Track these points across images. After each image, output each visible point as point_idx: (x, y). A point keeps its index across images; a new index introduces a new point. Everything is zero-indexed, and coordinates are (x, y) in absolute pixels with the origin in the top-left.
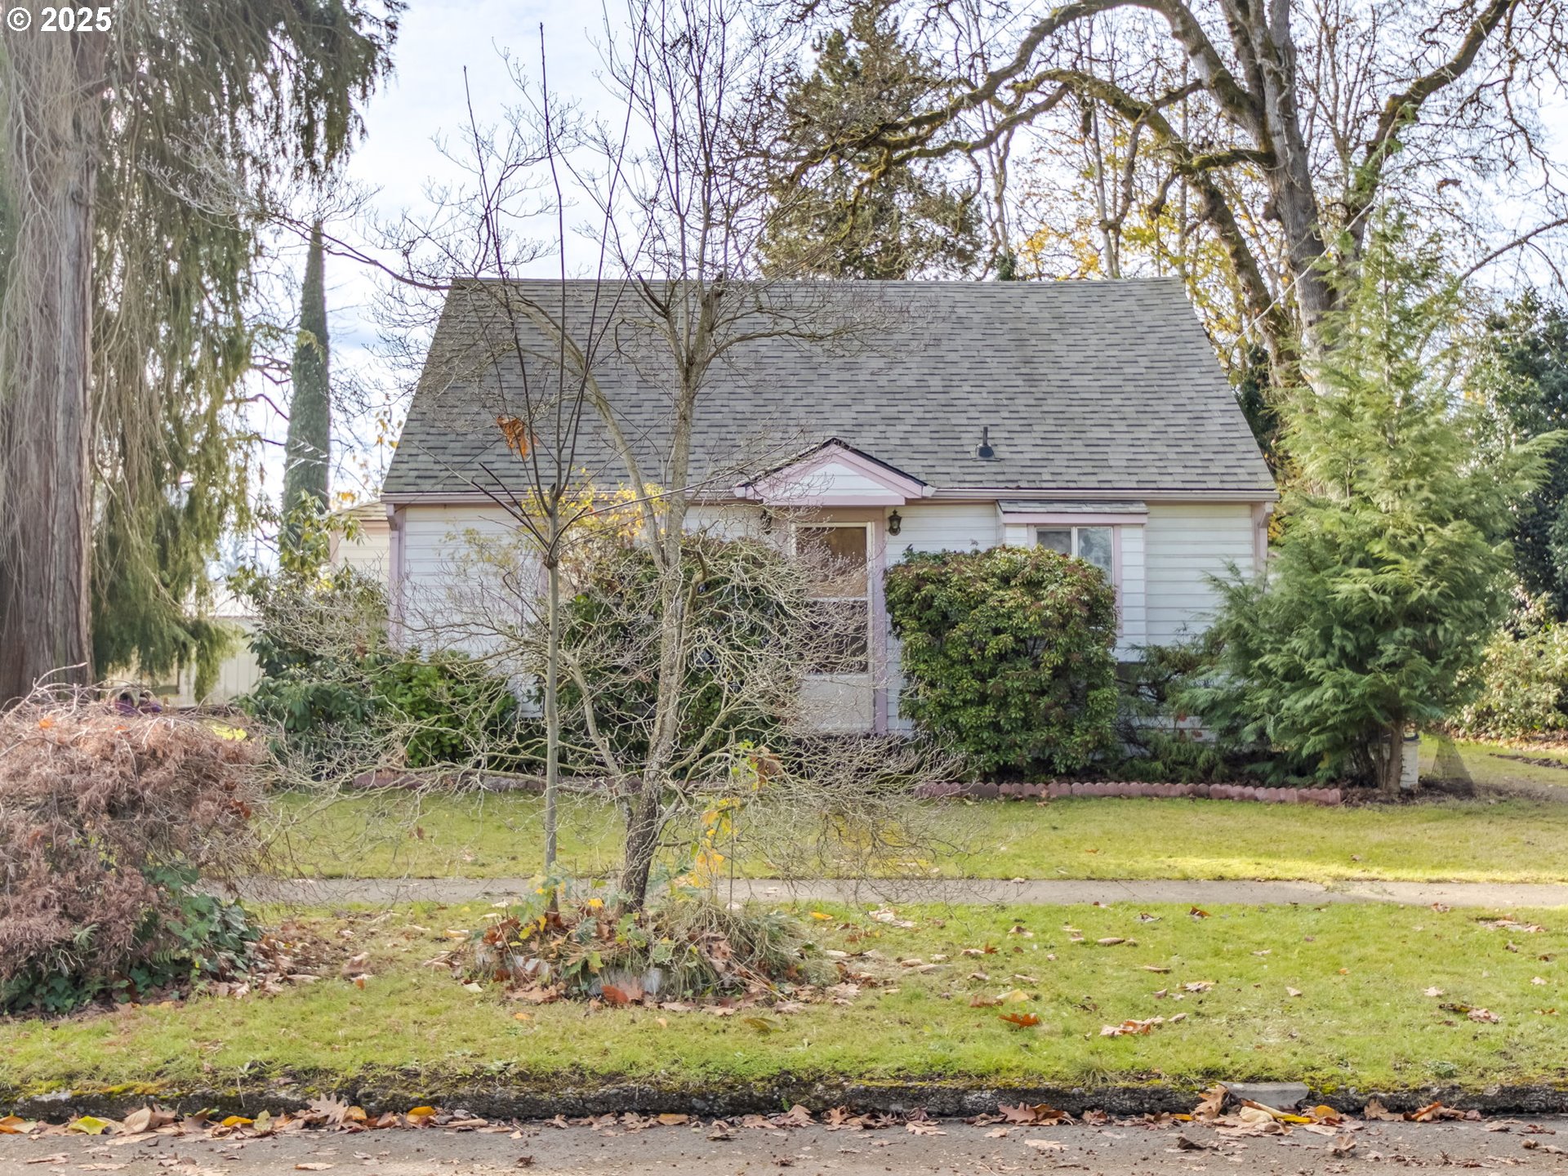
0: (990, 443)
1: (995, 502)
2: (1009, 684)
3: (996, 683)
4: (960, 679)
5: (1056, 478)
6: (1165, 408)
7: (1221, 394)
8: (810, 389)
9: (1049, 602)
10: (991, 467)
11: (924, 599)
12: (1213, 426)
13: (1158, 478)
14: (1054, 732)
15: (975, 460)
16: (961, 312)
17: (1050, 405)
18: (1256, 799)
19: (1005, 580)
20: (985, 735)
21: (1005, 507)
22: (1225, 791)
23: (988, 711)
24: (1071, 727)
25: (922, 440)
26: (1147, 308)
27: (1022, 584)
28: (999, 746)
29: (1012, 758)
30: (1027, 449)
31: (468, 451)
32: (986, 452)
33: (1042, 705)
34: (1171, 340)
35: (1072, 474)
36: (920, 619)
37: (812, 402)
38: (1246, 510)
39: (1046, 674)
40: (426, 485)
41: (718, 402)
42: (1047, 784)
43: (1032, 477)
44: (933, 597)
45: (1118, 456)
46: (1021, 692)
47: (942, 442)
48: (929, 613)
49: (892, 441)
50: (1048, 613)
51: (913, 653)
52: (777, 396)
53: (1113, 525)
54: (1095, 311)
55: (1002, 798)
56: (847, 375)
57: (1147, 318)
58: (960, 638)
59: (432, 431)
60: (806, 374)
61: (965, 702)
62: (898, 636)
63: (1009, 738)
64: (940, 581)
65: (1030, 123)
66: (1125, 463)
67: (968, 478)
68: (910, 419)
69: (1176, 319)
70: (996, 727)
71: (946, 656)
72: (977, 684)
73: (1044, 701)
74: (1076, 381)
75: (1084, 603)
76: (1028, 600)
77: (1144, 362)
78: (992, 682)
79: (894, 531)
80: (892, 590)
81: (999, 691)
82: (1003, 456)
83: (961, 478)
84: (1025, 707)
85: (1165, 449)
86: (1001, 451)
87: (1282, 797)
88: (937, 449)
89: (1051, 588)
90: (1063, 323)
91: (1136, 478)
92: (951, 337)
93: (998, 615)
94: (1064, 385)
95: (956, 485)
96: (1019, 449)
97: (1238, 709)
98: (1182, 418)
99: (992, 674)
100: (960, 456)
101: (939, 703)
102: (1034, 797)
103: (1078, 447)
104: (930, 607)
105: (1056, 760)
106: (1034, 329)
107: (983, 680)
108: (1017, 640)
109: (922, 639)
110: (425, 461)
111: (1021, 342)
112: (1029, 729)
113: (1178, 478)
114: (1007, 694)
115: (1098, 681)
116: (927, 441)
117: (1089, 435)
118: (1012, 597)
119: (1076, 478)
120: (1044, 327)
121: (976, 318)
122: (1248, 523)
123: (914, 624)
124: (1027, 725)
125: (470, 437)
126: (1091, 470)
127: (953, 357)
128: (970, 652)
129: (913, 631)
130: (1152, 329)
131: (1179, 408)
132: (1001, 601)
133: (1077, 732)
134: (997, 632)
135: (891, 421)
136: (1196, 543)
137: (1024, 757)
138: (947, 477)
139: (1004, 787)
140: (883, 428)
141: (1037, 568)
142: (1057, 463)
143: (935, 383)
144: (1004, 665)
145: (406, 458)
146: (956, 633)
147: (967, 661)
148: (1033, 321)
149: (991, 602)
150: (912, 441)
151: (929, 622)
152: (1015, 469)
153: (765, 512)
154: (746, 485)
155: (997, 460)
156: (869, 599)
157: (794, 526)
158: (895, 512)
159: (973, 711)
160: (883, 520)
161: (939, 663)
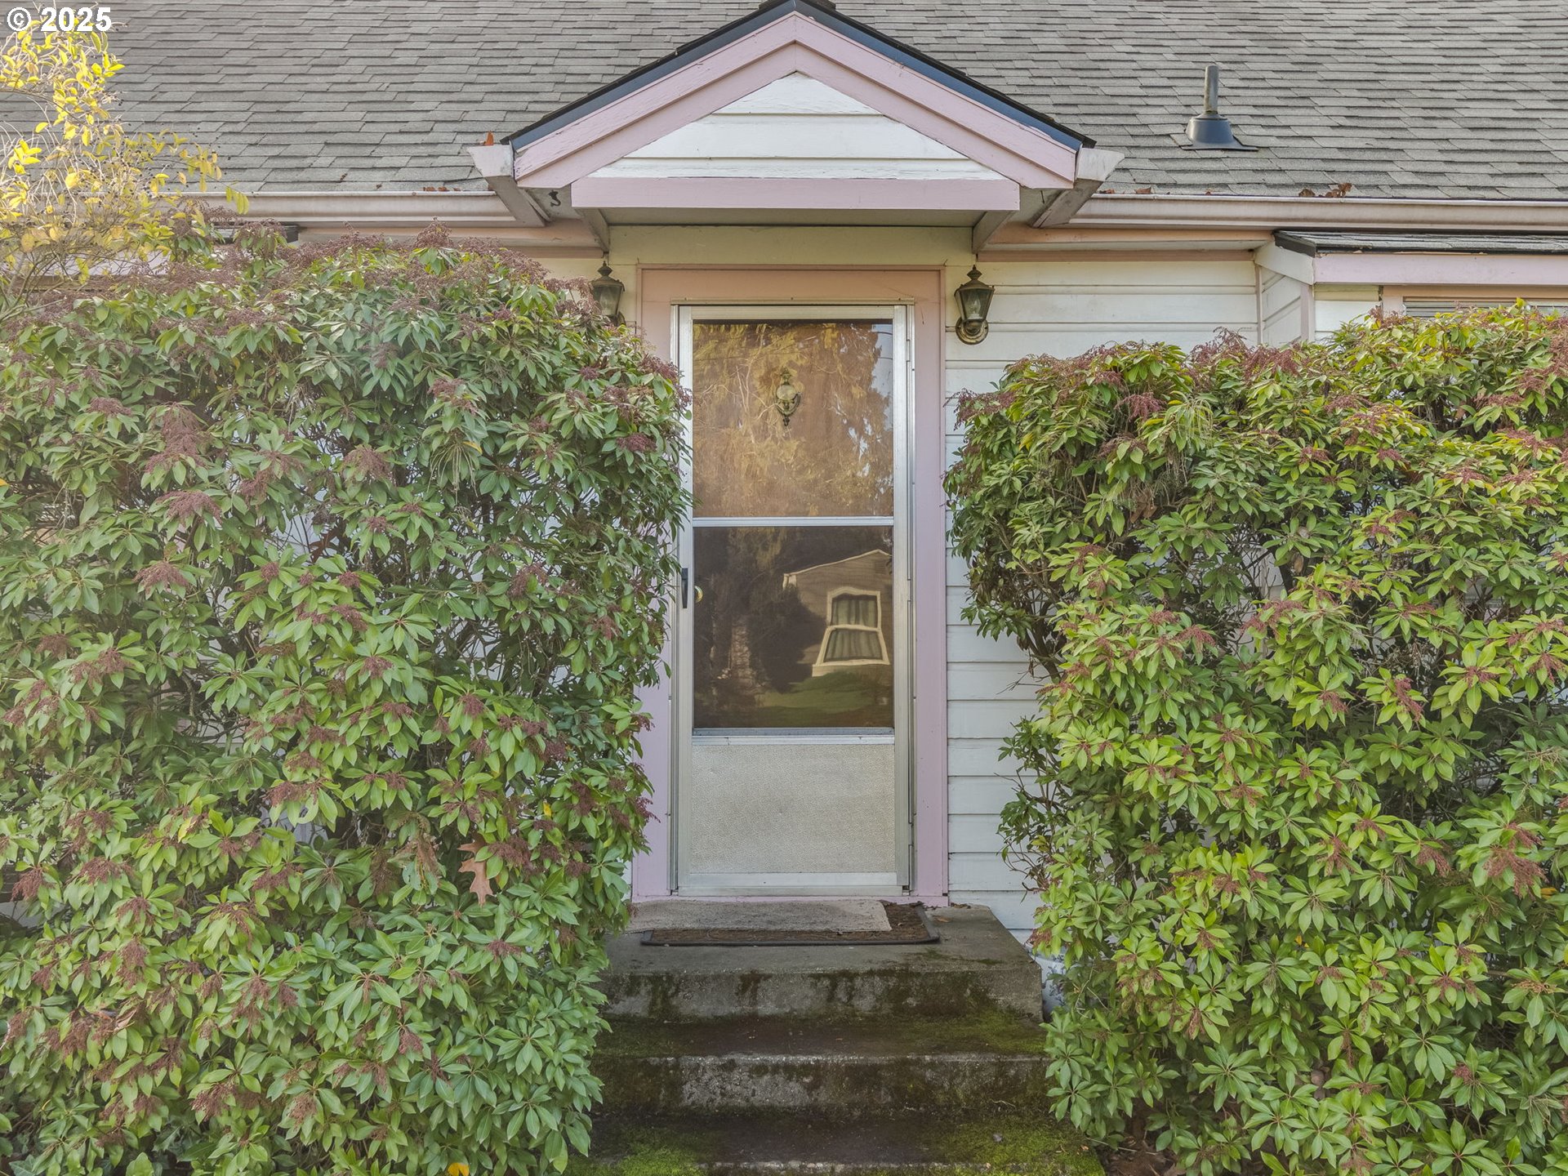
0: (1224, 111)
15: (1189, 148)
32: (1214, 131)
61: (1348, 911)
79: (969, 330)
152: (1308, 165)
153: (606, 271)
154: (516, 140)
155: (1245, 149)
156: (898, 521)
157: (689, 315)
158: (974, 274)
159: (1383, 952)
160: (941, 301)
161: (1226, 736)
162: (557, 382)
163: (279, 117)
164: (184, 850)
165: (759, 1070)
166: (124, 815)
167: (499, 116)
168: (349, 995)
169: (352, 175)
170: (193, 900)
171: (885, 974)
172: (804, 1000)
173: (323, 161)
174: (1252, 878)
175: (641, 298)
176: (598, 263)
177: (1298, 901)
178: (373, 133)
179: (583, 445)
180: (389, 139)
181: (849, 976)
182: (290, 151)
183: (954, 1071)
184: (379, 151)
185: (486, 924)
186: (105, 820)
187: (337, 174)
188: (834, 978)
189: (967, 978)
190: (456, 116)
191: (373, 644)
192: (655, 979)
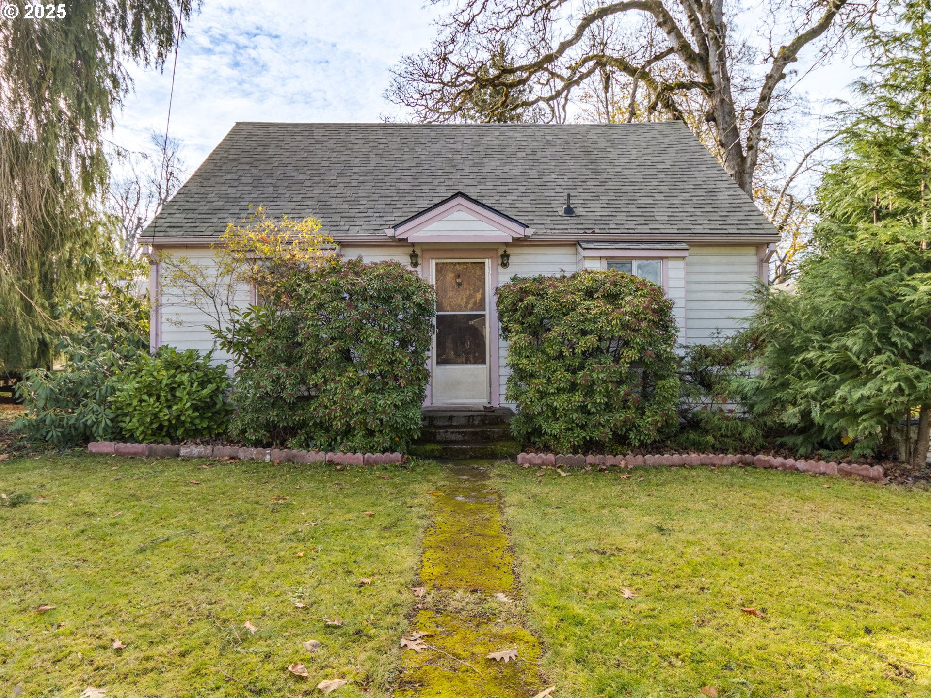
0: (572, 206)
1: (576, 244)
2: (595, 375)
3: (585, 375)
4: (555, 371)
5: (619, 227)
6: (688, 186)
7: (724, 179)
8: (450, 177)
9: (628, 309)
10: (574, 221)
11: (526, 307)
12: (723, 196)
13: (692, 227)
14: (631, 414)
15: (561, 216)
16: (549, 138)
17: (610, 185)
18: (797, 469)
19: (589, 294)
20: (575, 416)
21: (584, 245)
22: (768, 461)
23: (578, 398)
24: (643, 409)
25: (525, 204)
26: (666, 136)
27: (603, 296)
28: (586, 424)
29: (596, 435)
30: (597, 209)
31: (210, 212)
32: (569, 211)
33: (622, 393)
34: (684, 151)
35: (631, 225)
36: (523, 323)
37: (451, 184)
38: (752, 250)
39: (625, 368)
40: (173, 232)
41: (388, 184)
42: (624, 455)
43: (602, 227)
44: (533, 306)
45: (661, 213)
46: (604, 382)
47: (538, 206)
48: (531, 319)
49: (504, 205)
50: (627, 318)
51: (516, 351)
52: (430, 180)
53: (662, 258)
54: (633, 137)
55: (589, 468)
56: (475, 169)
57: (666, 140)
58: (555, 338)
59: (191, 200)
60: (448, 169)
61: (559, 389)
62: (506, 338)
63: (594, 419)
64: (538, 295)
65: (578, 85)
66: (667, 218)
67: (557, 227)
68: (516, 193)
69: (686, 141)
70: (583, 409)
71: (543, 352)
72: (569, 376)
73: (623, 389)
74: (626, 172)
75: (654, 311)
76: (610, 308)
77: (669, 162)
78: (581, 374)
79: (505, 265)
80: (502, 302)
81: (586, 380)
82: (580, 214)
83: (552, 227)
84: (607, 394)
85: (693, 210)
86: (579, 211)
87: (822, 469)
88: (534, 210)
89: (628, 298)
90: (613, 143)
91: (676, 227)
92: (542, 150)
93: (586, 320)
94: (618, 174)
95: (549, 231)
96: (592, 210)
97: (778, 395)
98: (701, 192)
99: (581, 367)
100: (552, 213)
101: (538, 391)
102: (614, 468)
103: (632, 208)
104: (531, 314)
105: (632, 435)
106: (595, 146)
107: (574, 372)
108: (600, 339)
109: (524, 339)
110: (179, 217)
111: (588, 153)
112: (610, 411)
113: (706, 227)
114: (593, 383)
115: (665, 373)
116: (528, 205)
117: (639, 202)
118: (597, 306)
119: (634, 227)
120: (602, 146)
121: (559, 141)
122: (754, 259)
123: (518, 327)
124: (608, 407)
125: (215, 204)
126: (643, 222)
127: (544, 160)
128: (563, 349)
129: (517, 332)
130: (670, 146)
131: (697, 186)
132: (588, 309)
133: (648, 413)
134: (584, 333)
135: (503, 194)
136: (717, 273)
137: (607, 434)
138: (542, 227)
139: (590, 458)
140: (498, 198)
141: (615, 284)
142: (619, 218)
143: (534, 173)
144: (591, 360)
145: (166, 215)
146: (552, 335)
147: (560, 356)
148: (595, 142)
149: (580, 309)
150: (517, 205)
151: (530, 326)
152: (590, 222)
153: (414, 251)
154: (395, 227)
155: (577, 216)
156: (487, 313)
157: (434, 262)
158: (505, 251)
159: (565, 397)
160: (497, 257)
161: (537, 358)
162: (413, 293)
163: (326, 207)
164: (350, 378)
165: (453, 433)
166: (337, 374)
167: (383, 206)
168: (382, 402)
169: (351, 228)
170: (352, 388)
171: (481, 416)
172: (463, 421)
173: (342, 223)
174: (541, 384)
175: (422, 257)
176: (412, 249)
177: (550, 388)
178: (352, 213)
179: (419, 305)
180: (357, 215)
181: (473, 416)
182: (333, 219)
183: (494, 433)
184: (356, 219)
185: (403, 392)
186: (334, 374)
187: (346, 228)
188: (469, 417)
189: (499, 417)
190: (372, 206)
191: (384, 342)
192: (430, 417)
